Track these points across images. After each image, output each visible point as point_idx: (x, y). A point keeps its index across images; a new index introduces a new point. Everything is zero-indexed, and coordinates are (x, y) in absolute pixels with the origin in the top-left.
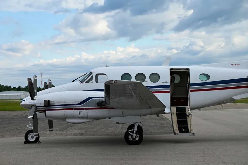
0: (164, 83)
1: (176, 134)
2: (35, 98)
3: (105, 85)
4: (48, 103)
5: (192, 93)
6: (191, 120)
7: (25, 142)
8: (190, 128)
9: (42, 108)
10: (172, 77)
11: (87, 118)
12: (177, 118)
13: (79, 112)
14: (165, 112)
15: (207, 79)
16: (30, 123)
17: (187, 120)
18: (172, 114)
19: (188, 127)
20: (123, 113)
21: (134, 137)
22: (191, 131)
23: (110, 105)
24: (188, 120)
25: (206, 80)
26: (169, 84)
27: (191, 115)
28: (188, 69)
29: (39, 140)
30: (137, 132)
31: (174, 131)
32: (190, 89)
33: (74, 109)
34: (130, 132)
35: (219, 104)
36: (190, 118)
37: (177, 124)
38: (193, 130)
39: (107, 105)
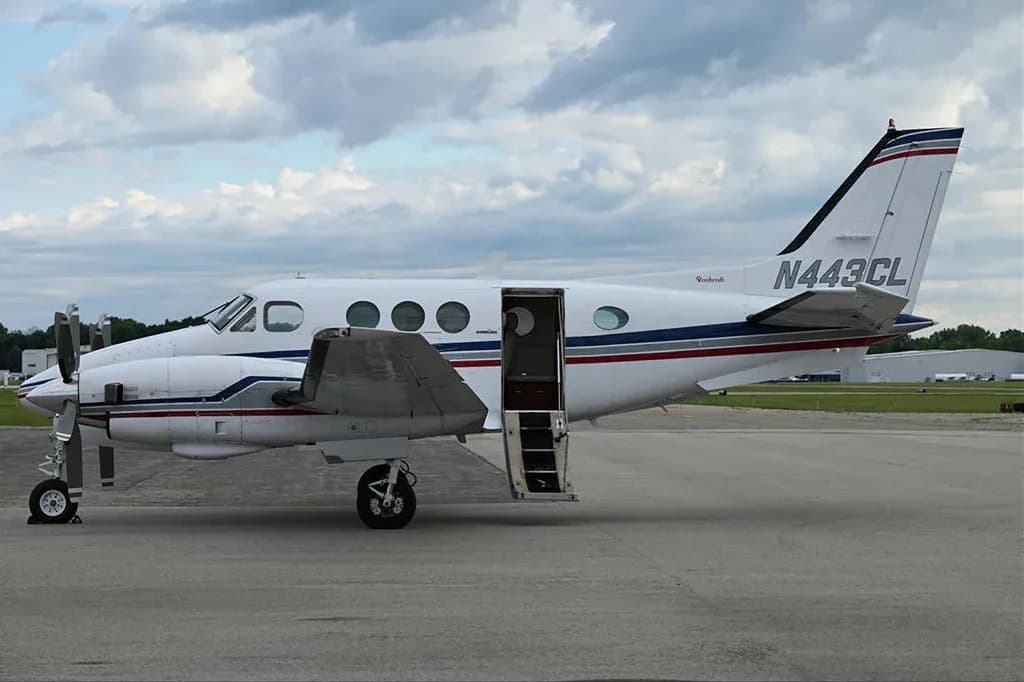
0: (483, 335)
1: (520, 496)
2: (74, 378)
3: (315, 340)
4: (116, 395)
5: (569, 368)
6: (566, 452)
7: (30, 518)
8: (564, 478)
9: (94, 410)
10: (508, 315)
11: (240, 441)
12: (523, 447)
13: (217, 423)
14: (485, 427)
15: (620, 323)
16: (47, 457)
17: (552, 453)
18: (508, 433)
19: (556, 474)
20: (353, 428)
21: (387, 503)
22: (567, 488)
23: (314, 402)
24: (556, 454)
25: (615, 325)
26: (498, 337)
27: (565, 438)
28: (560, 292)
29: (76, 514)
30: (396, 490)
31: (512, 486)
32: (567, 357)
33: (200, 412)
34: (376, 487)
35: (656, 405)
36: (564, 448)
37: (522, 466)
38: (573, 484)
39: (305, 404)
